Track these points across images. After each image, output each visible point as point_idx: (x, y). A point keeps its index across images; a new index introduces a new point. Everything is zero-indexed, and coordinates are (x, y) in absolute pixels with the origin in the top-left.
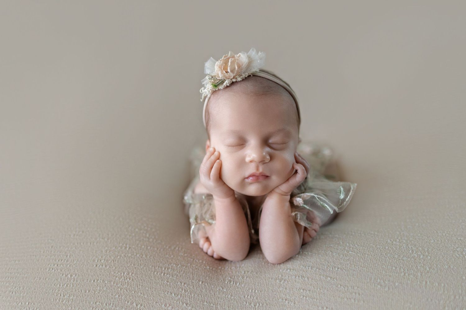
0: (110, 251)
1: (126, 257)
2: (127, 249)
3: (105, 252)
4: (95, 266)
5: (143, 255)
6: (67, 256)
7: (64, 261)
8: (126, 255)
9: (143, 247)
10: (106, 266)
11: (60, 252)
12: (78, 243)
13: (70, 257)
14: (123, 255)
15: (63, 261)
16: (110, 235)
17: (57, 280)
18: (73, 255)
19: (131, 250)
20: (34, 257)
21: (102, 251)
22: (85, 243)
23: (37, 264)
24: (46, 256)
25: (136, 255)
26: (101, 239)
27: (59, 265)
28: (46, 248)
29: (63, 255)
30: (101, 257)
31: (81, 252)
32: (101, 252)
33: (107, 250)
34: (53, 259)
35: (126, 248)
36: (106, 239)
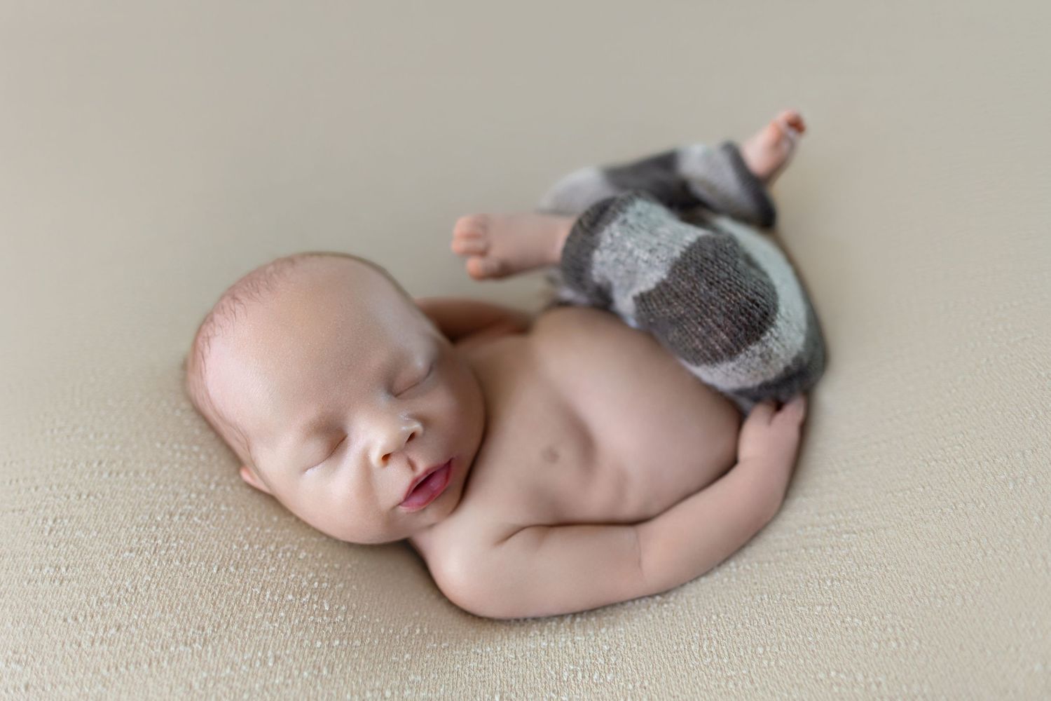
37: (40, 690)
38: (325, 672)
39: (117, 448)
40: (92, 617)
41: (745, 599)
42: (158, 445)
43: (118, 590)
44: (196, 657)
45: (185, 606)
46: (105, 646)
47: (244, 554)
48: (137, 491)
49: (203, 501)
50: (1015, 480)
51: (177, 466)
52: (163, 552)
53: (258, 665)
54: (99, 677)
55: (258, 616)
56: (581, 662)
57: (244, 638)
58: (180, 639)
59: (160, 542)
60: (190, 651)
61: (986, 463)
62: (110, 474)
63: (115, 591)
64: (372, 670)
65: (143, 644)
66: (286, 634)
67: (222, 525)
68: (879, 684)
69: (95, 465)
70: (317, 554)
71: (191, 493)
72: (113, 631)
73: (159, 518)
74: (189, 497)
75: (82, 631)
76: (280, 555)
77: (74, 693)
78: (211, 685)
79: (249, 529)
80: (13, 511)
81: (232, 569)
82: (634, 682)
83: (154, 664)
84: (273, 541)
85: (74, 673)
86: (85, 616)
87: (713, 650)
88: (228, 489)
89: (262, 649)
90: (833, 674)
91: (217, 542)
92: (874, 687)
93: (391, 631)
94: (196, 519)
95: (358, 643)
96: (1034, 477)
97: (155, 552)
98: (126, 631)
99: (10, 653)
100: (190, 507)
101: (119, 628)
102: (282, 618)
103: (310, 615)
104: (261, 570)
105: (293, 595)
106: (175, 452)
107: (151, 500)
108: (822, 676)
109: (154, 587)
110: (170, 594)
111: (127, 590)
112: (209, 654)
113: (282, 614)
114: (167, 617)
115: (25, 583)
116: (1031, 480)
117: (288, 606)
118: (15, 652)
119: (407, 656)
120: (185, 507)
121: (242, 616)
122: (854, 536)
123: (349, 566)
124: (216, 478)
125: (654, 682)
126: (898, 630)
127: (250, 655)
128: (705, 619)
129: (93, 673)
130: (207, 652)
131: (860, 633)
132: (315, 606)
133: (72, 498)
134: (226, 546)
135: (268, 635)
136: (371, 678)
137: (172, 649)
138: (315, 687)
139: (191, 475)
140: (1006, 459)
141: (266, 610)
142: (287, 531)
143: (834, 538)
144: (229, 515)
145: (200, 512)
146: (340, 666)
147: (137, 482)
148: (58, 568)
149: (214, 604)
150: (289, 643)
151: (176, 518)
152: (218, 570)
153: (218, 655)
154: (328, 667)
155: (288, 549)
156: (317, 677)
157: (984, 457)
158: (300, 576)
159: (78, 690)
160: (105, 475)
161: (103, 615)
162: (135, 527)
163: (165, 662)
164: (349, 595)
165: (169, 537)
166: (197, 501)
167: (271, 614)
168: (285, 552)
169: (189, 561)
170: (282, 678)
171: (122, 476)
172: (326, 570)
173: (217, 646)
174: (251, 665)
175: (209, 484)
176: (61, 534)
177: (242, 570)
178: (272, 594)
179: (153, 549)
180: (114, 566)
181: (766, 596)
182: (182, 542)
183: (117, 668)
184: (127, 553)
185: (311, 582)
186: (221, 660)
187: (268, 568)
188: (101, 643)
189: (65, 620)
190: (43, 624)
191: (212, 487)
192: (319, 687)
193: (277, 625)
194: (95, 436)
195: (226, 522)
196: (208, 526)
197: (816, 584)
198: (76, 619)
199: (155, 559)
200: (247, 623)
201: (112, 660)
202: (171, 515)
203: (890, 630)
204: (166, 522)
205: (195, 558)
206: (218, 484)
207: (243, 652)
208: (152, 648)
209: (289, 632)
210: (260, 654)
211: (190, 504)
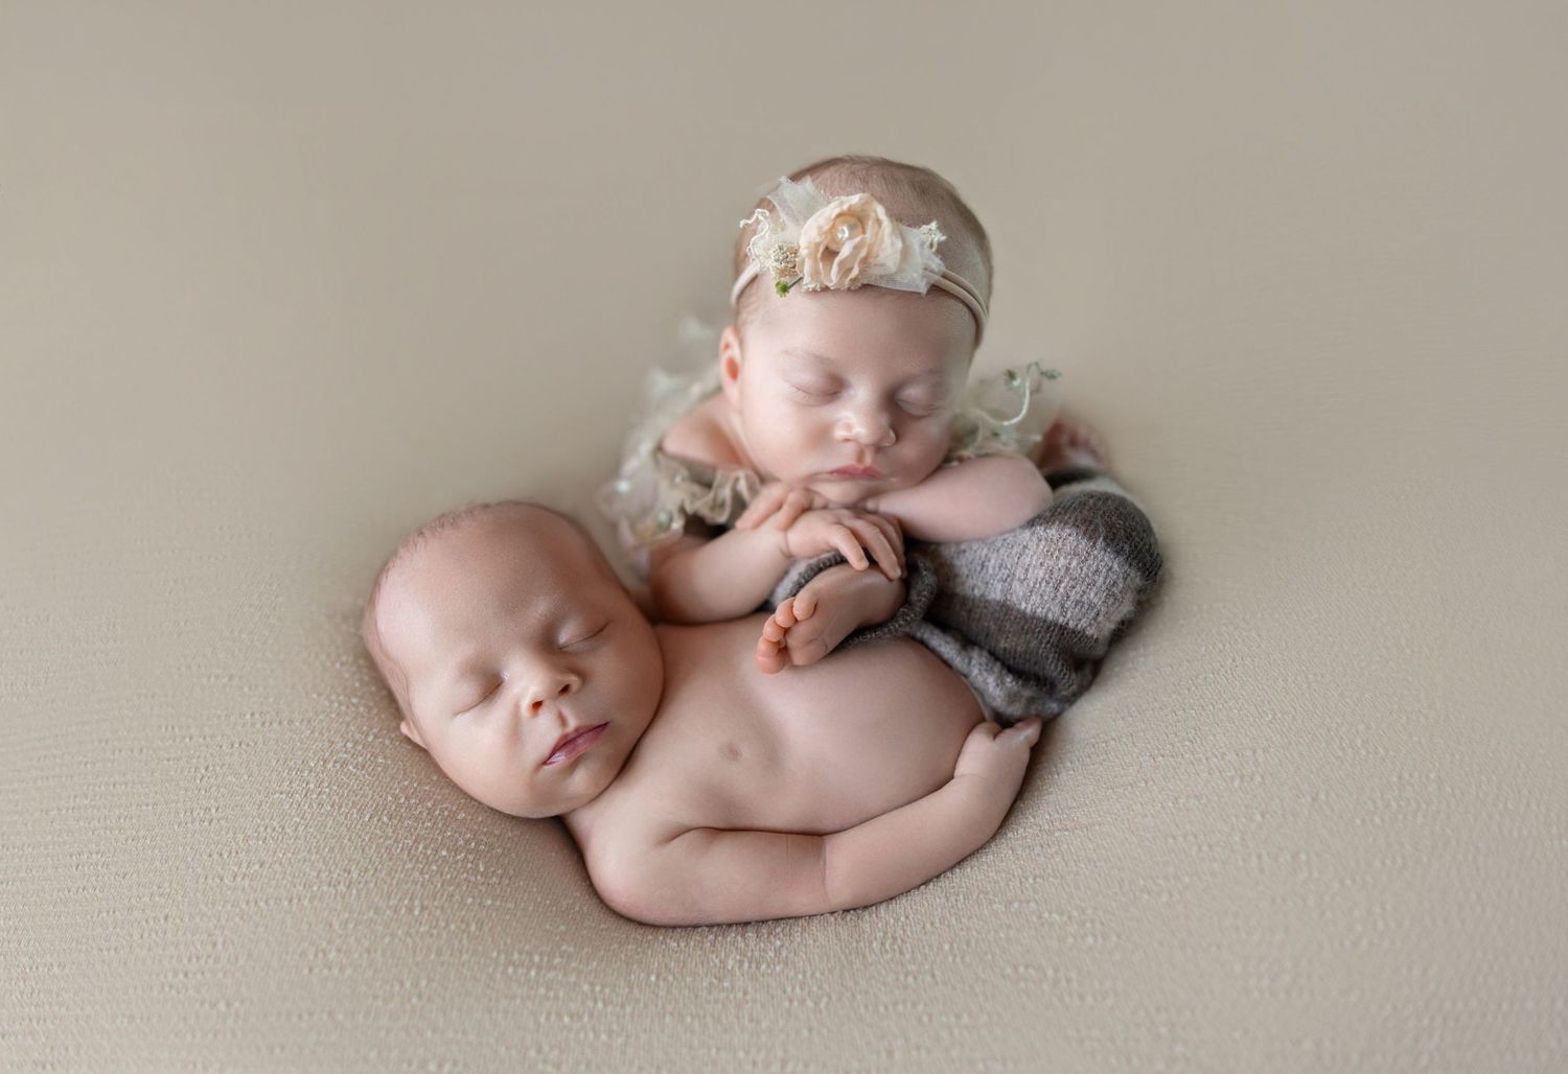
0: (356, 925)
1: (411, 936)
2: (416, 913)
3: (340, 926)
4: (306, 971)
5: (468, 925)
6: (215, 945)
7: (206, 962)
8: (412, 931)
9: (470, 900)
10: (342, 969)
11: (193, 935)
12: (248, 903)
13: (223, 945)
14: (400, 932)
15: (202, 962)
16: (355, 875)
17: (185, 1019)
18: (236, 942)
19: (429, 915)
20: (112, 952)
21: (331, 925)
22: (271, 902)
23: (123, 974)
24: (149, 949)
25: (445, 928)
26: (325, 888)
27: (190, 975)
28: (147, 921)
29: (202, 943)
30: (329, 943)
31: (261, 930)
32: (327, 928)
33: (347, 920)
34: (172, 957)
35: (410, 910)
36: (342, 888)
37: (178, 921)
38: (473, 928)
39: (271, 700)
40: (237, 853)
41: (938, 900)
42: (315, 696)
43: (266, 829)
44: (339, 897)
45: (332, 849)
46: (247, 881)
47: (399, 806)
48: (291, 738)
49: (360, 752)
50: (1242, 777)
51: (333, 716)
52: (314, 796)
53: (403, 911)
54: (238, 910)
55: (409, 866)
56: (749, 954)
57: (391, 885)
58: (324, 879)
59: (312, 786)
60: (334, 892)
61: (1215, 759)
62: (263, 724)
63: (263, 829)
64: (524, 934)
65: (285, 881)
66: (436, 886)
67: (379, 776)
68: (1069, 980)
69: (248, 716)
70: (477, 818)
71: (347, 741)
72: (257, 867)
73: (312, 765)
74: (345, 746)
75: (226, 867)
76: (437, 812)
77: (211, 924)
78: (351, 926)
79: (406, 783)
80: (168, 760)
81: (385, 819)
82: (804, 973)
83: (295, 901)
84: (431, 798)
85: (214, 905)
86: (230, 852)
87: (896, 947)
88: (387, 742)
89: (409, 897)
90: (1021, 969)
91: (371, 792)
92: (1064, 983)
93: (548, 902)
94: (351, 768)
95: (512, 906)
96: (1262, 777)
97: (305, 795)
98: (270, 867)
99: (155, 888)
100: (345, 756)
101: (262, 865)
102: (433, 871)
103: (463, 873)
104: (415, 824)
105: (448, 851)
106: (332, 702)
107: (305, 746)
108: (1009, 971)
109: (301, 828)
110: (318, 837)
111: (274, 830)
112: (353, 897)
113: (434, 868)
114: (313, 858)
115: (176, 827)
116: (1258, 779)
117: (440, 862)
118: (159, 887)
119: (563, 928)
120: (341, 755)
121: (391, 864)
122: (1067, 833)
123: (510, 834)
124: (375, 731)
125: (826, 972)
126: (1098, 926)
127: (396, 902)
128: (892, 921)
129: (232, 906)
130: (351, 895)
131: (1057, 928)
132: (469, 865)
133: (224, 748)
134: (381, 797)
135: (416, 884)
136: (520, 942)
137: (315, 888)
138: (460, 941)
139: (348, 725)
140: (1235, 756)
141: (417, 862)
142: (447, 791)
143: (1045, 837)
144: (386, 768)
145: (355, 762)
146: (490, 924)
147: (291, 731)
148: (208, 810)
149: (363, 850)
150: (439, 895)
151: (330, 766)
152: (370, 818)
153: (362, 899)
154: (477, 923)
155: (447, 808)
156: (463, 932)
157: (1213, 754)
158: (457, 835)
159: (215, 922)
160: (258, 726)
161: (248, 851)
162: (287, 771)
163: (307, 900)
164: (506, 862)
165: (322, 782)
166: (352, 751)
167: (421, 866)
168: (442, 811)
169: (340, 807)
170: (427, 928)
171: (275, 725)
172: (485, 834)
173: (362, 889)
174: (395, 911)
175: (367, 735)
176: (212, 780)
177: (395, 822)
178: (425, 848)
179: (304, 791)
180: (263, 807)
181: (961, 897)
182: (335, 788)
183: (256, 902)
184: (277, 795)
185: (468, 842)
186: (365, 904)
187: (423, 823)
188: (243, 878)
189: (210, 856)
190: (190, 859)
191: (370, 739)
192: (465, 942)
193: (427, 877)
194: (250, 688)
195: (382, 774)
196: (364, 775)
197: (1018, 883)
198: (221, 855)
199: (306, 802)
200: (396, 872)
201: (252, 895)
202: (325, 762)
203: (1088, 925)
204: (319, 768)
205: (347, 804)
206: (376, 737)
207: (389, 898)
208: (295, 886)
209: (439, 885)
210: (406, 902)
211: (345, 752)
